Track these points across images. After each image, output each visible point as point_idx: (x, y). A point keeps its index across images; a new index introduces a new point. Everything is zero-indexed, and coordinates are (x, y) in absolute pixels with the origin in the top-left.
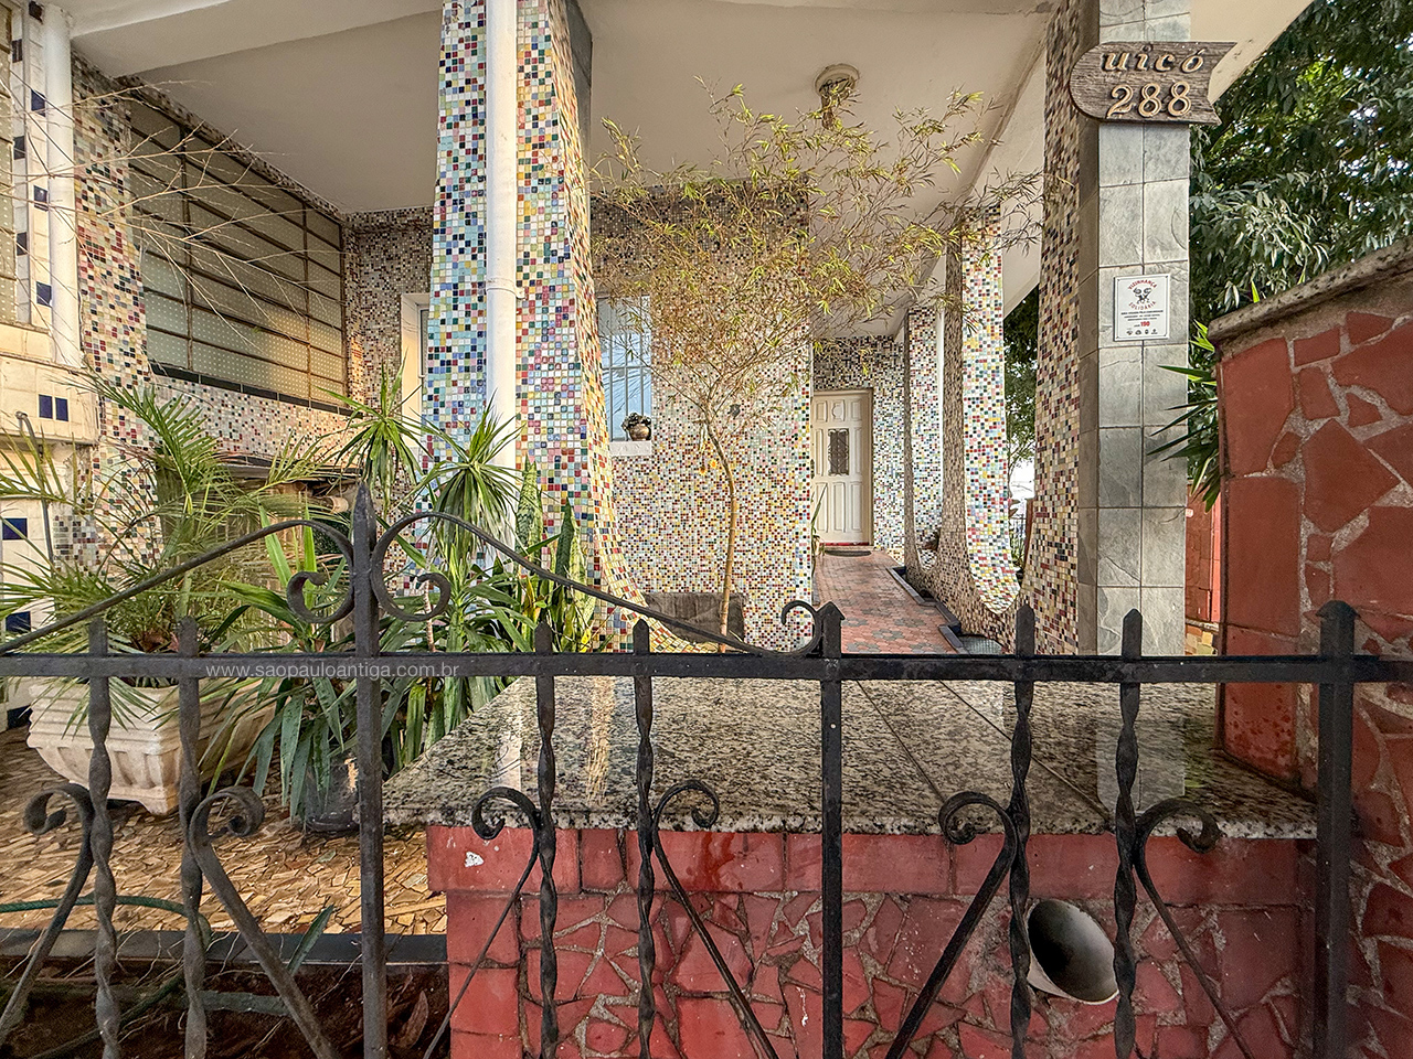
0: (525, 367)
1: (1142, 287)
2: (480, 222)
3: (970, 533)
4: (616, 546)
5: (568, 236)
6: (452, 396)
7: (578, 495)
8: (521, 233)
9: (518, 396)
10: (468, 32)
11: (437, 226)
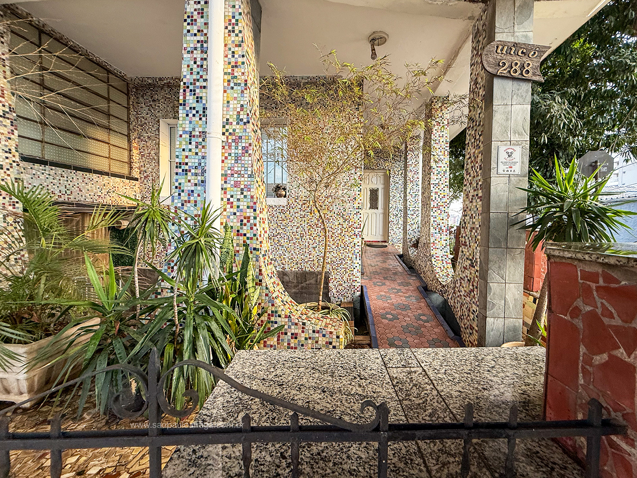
0: (226, 175)
1: (510, 151)
2: (204, 102)
3: (432, 245)
4: (270, 261)
5: (249, 112)
6: (188, 187)
7: (251, 239)
8: (225, 109)
9: (222, 189)
10: (199, 6)
11: (181, 102)
